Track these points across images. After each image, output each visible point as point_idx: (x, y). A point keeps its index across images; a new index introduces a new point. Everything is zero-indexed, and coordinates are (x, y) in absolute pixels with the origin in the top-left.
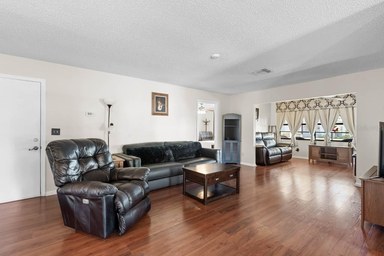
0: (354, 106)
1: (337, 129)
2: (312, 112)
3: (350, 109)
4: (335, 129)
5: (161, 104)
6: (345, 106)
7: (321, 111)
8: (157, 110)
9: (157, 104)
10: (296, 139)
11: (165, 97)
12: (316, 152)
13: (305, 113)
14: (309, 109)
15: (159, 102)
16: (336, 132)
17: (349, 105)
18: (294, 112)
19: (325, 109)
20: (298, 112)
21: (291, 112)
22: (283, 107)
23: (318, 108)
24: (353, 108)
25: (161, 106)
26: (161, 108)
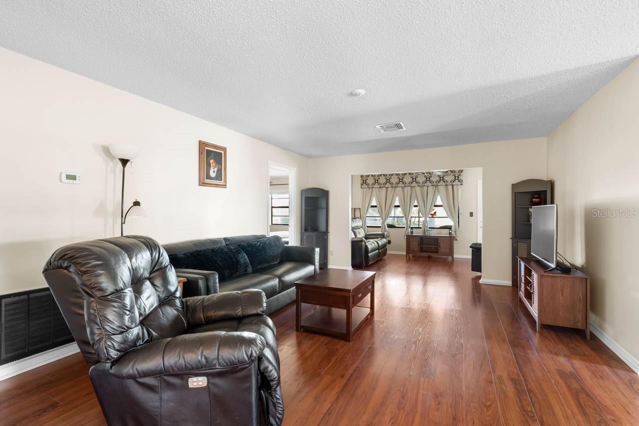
0: (454, 184)
1: (435, 213)
2: (408, 190)
3: (450, 188)
4: (433, 213)
5: (214, 164)
6: (444, 184)
7: (418, 189)
8: (209, 177)
9: (209, 165)
10: (388, 227)
11: (221, 152)
12: (415, 245)
13: (399, 190)
14: (403, 186)
15: (211, 161)
16: (434, 216)
17: (449, 183)
18: (384, 189)
19: (422, 186)
20: (390, 189)
21: (380, 189)
22: (370, 181)
23: (414, 184)
24: (453, 186)
25: (216, 170)
26: (214, 172)
